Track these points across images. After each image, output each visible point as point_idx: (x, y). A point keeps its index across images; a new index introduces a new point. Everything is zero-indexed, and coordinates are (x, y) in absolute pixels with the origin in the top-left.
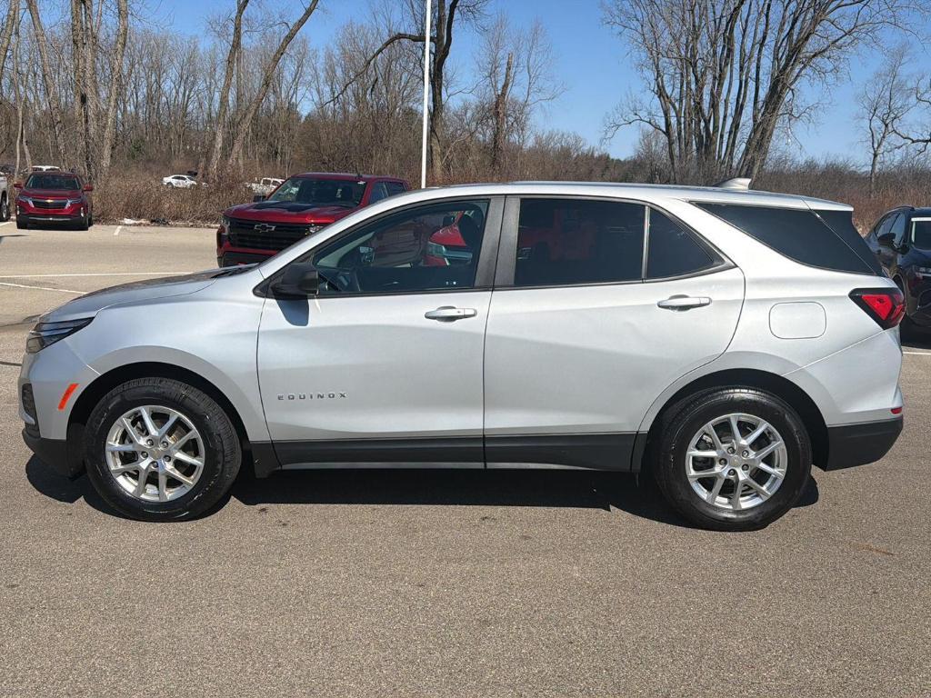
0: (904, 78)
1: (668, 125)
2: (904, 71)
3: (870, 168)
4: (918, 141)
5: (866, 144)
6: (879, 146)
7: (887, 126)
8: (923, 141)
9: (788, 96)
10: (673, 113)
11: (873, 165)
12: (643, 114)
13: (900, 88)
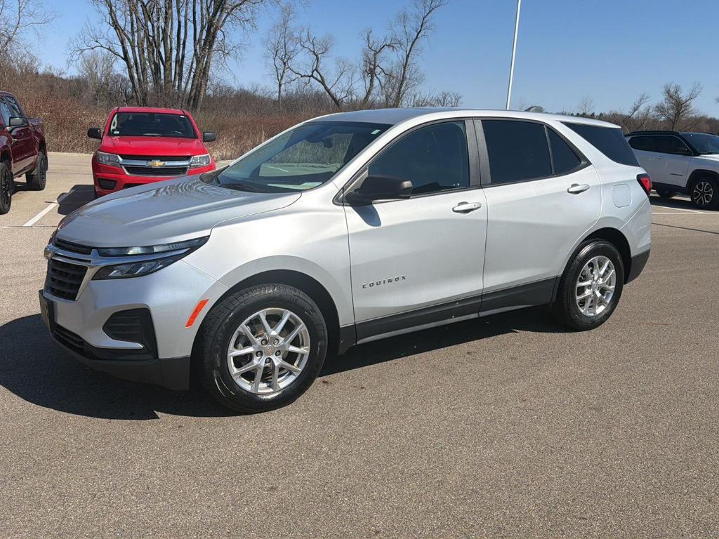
0: (292, 30)
1: (125, 53)
2: (292, 24)
3: (278, 94)
4: (305, 76)
5: (273, 77)
6: (282, 78)
7: (285, 64)
8: (308, 76)
9: (219, 35)
10: (128, 44)
11: (280, 92)
12: (103, 42)
13: (291, 37)
